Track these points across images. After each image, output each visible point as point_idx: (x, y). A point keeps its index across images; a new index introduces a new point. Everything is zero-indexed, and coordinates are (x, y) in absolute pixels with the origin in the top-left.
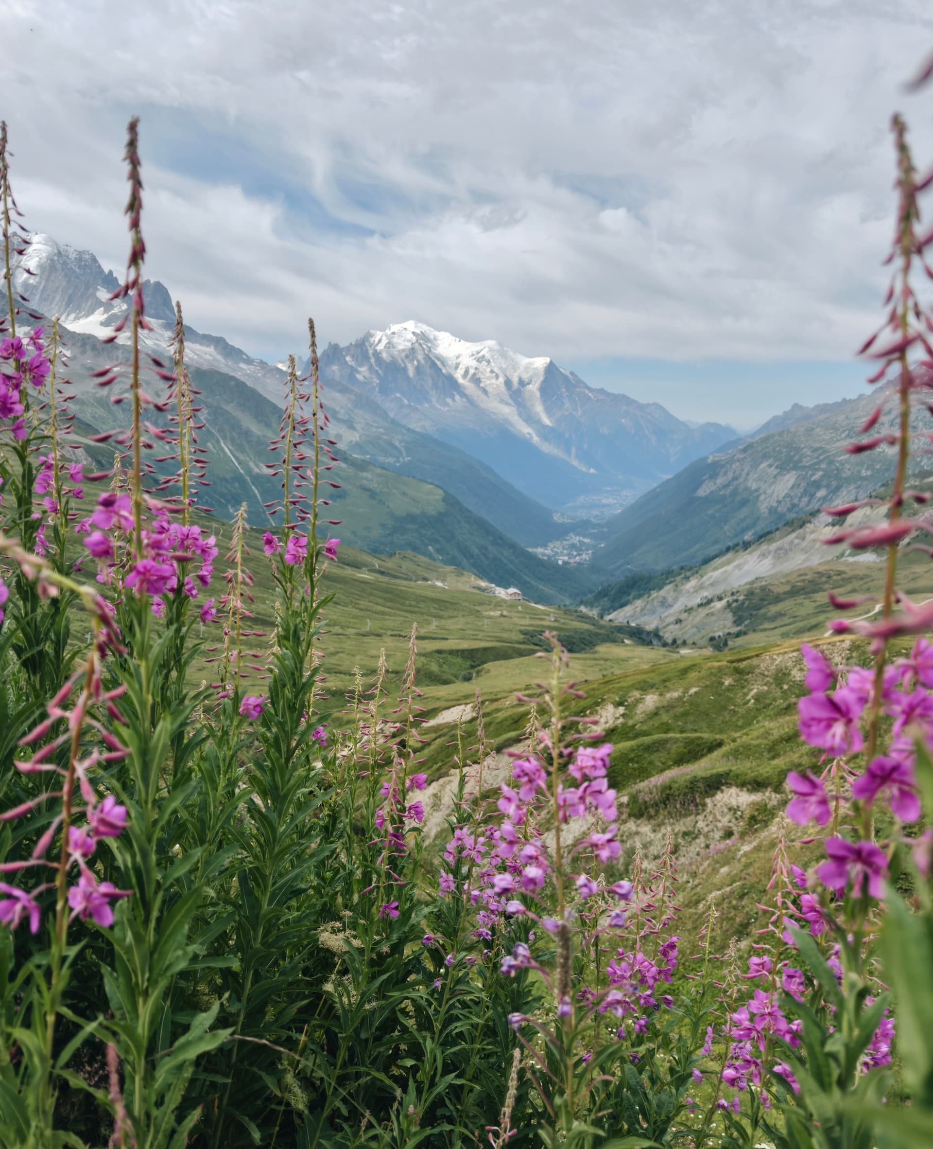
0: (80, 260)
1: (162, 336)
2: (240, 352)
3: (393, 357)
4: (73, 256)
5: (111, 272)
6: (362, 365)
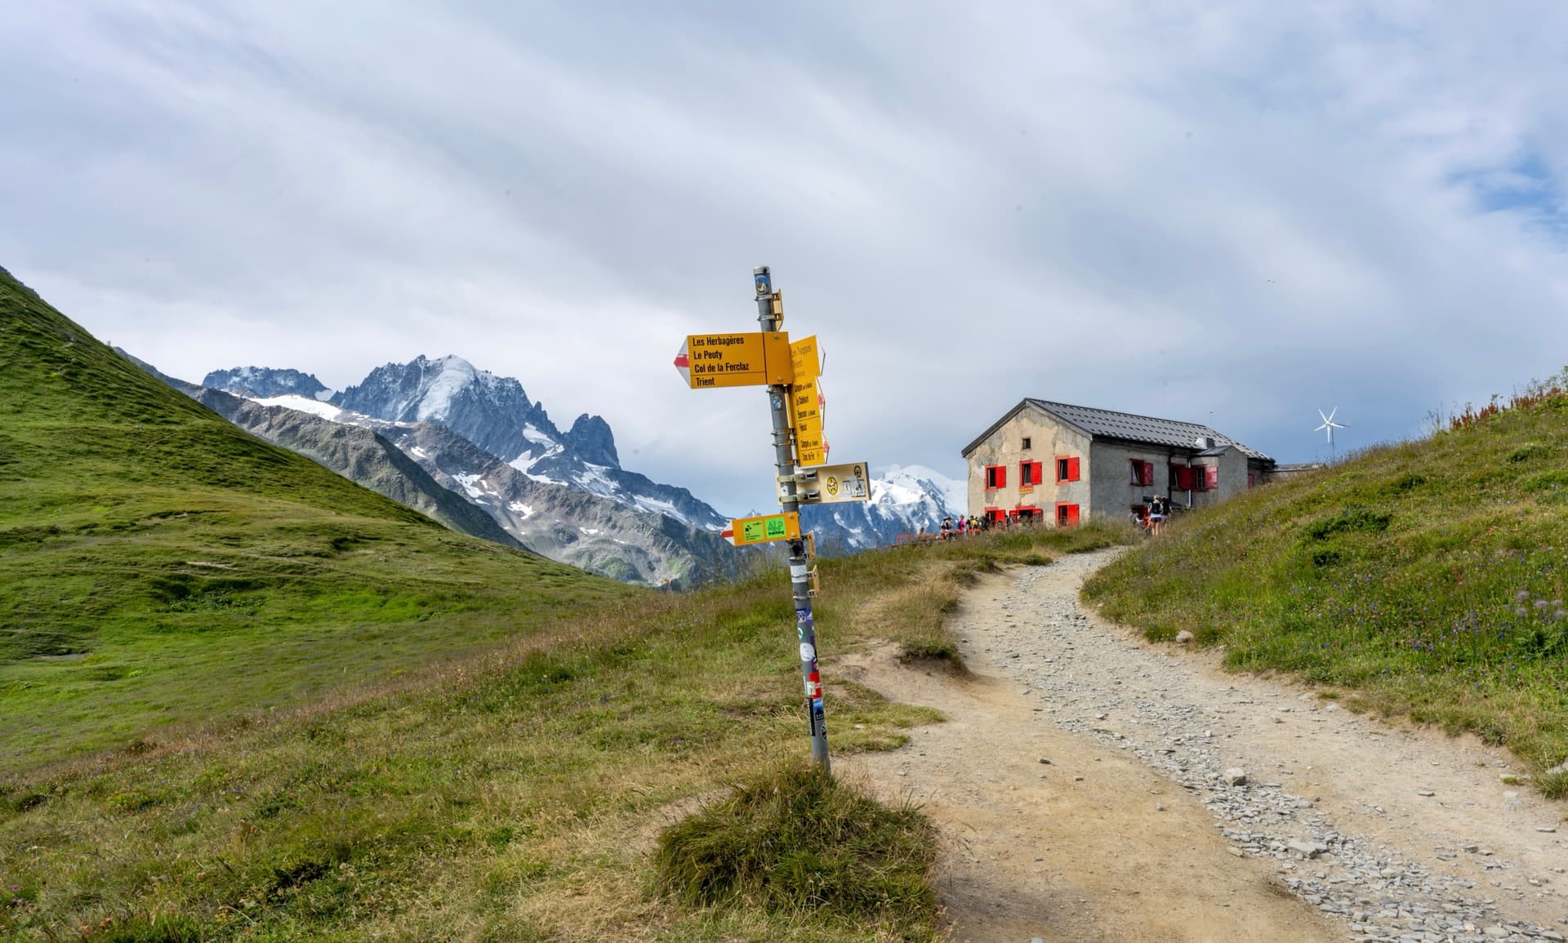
0: (502, 389)
1: (606, 486)
2: (708, 508)
3: (894, 514)
4: (492, 385)
5: (539, 405)
6: (854, 526)
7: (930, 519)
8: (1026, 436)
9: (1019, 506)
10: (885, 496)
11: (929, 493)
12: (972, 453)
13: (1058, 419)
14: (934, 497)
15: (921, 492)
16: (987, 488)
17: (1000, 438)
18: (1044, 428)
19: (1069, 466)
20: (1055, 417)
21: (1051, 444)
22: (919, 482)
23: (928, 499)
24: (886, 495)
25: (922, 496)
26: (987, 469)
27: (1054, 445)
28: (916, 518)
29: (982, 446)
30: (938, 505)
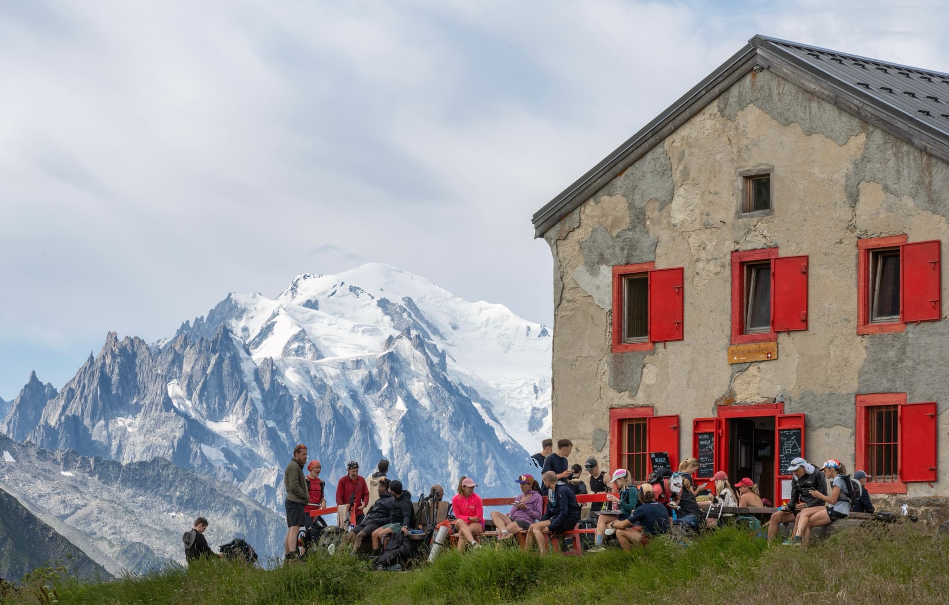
7: (410, 400)
8: (754, 164)
9: (726, 403)
10: (296, 338)
11: (408, 332)
12: (568, 224)
13: (870, 109)
14: (420, 344)
15: (387, 328)
16: (618, 339)
17: (666, 171)
18: (817, 140)
19: (906, 269)
20: (856, 101)
21: (840, 197)
22: (383, 304)
23: (405, 347)
24: (300, 337)
25: (390, 340)
26: (619, 277)
27: (854, 199)
28: (376, 396)
29: (604, 199)
30: (431, 365)
